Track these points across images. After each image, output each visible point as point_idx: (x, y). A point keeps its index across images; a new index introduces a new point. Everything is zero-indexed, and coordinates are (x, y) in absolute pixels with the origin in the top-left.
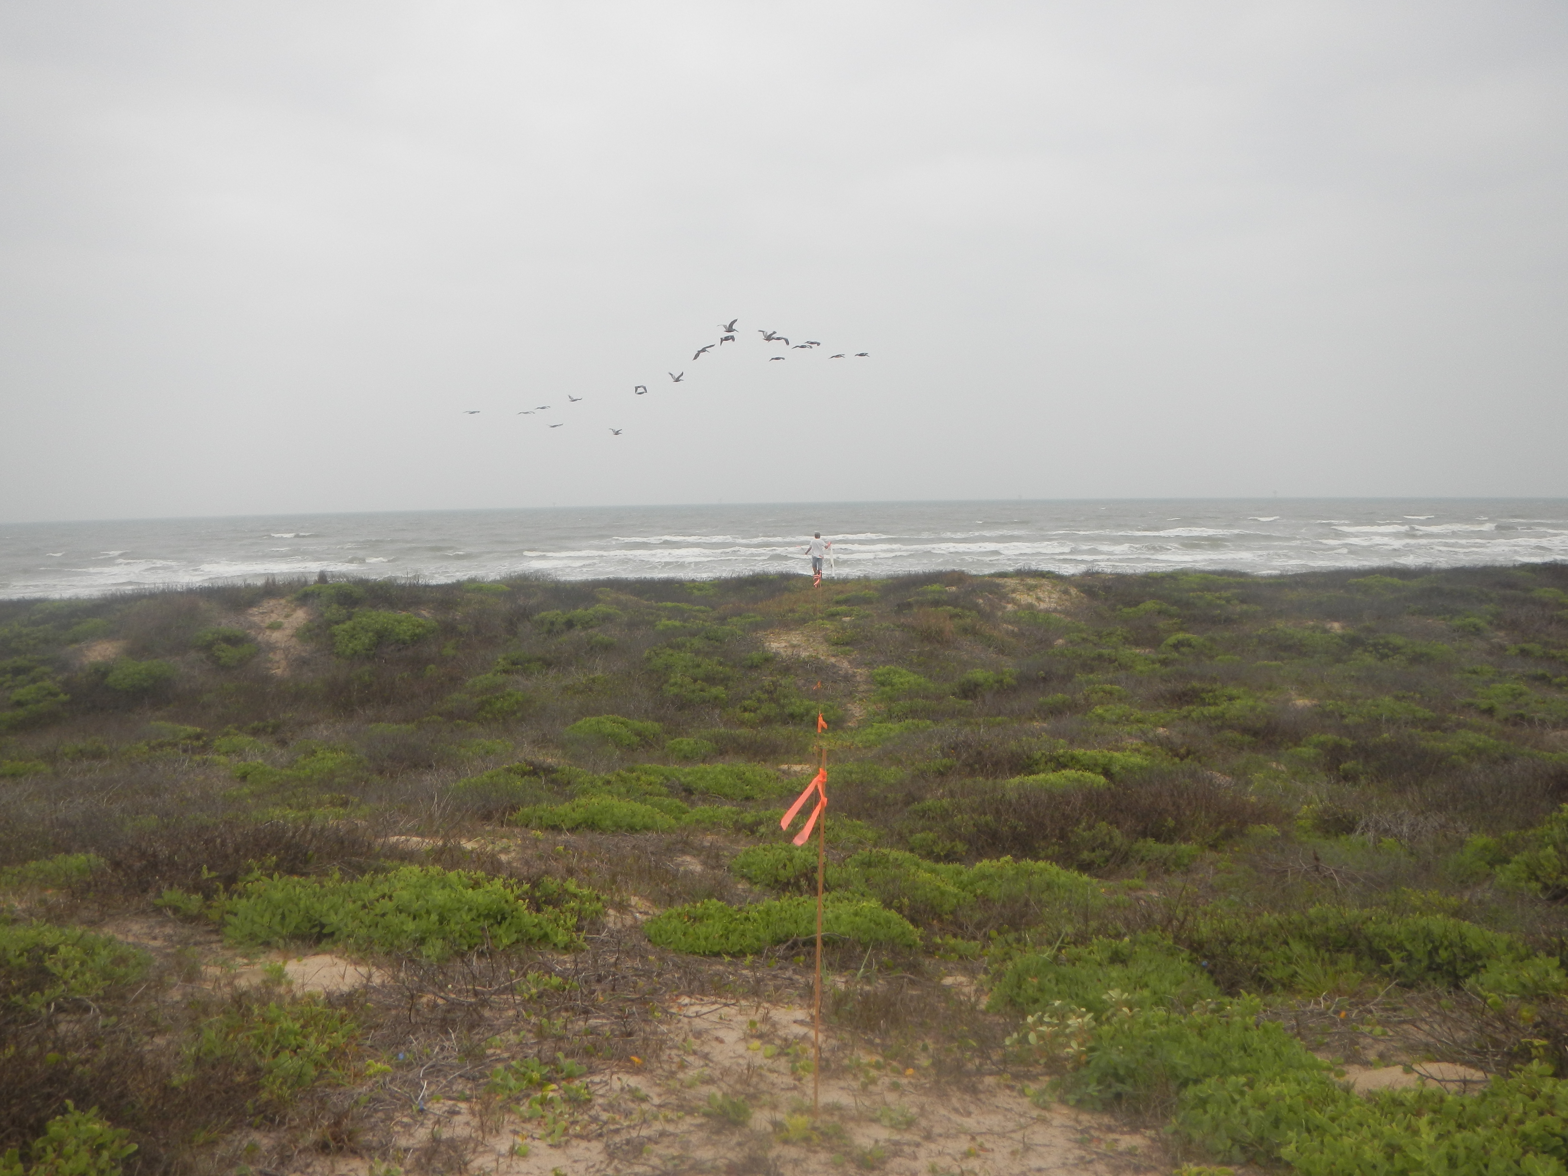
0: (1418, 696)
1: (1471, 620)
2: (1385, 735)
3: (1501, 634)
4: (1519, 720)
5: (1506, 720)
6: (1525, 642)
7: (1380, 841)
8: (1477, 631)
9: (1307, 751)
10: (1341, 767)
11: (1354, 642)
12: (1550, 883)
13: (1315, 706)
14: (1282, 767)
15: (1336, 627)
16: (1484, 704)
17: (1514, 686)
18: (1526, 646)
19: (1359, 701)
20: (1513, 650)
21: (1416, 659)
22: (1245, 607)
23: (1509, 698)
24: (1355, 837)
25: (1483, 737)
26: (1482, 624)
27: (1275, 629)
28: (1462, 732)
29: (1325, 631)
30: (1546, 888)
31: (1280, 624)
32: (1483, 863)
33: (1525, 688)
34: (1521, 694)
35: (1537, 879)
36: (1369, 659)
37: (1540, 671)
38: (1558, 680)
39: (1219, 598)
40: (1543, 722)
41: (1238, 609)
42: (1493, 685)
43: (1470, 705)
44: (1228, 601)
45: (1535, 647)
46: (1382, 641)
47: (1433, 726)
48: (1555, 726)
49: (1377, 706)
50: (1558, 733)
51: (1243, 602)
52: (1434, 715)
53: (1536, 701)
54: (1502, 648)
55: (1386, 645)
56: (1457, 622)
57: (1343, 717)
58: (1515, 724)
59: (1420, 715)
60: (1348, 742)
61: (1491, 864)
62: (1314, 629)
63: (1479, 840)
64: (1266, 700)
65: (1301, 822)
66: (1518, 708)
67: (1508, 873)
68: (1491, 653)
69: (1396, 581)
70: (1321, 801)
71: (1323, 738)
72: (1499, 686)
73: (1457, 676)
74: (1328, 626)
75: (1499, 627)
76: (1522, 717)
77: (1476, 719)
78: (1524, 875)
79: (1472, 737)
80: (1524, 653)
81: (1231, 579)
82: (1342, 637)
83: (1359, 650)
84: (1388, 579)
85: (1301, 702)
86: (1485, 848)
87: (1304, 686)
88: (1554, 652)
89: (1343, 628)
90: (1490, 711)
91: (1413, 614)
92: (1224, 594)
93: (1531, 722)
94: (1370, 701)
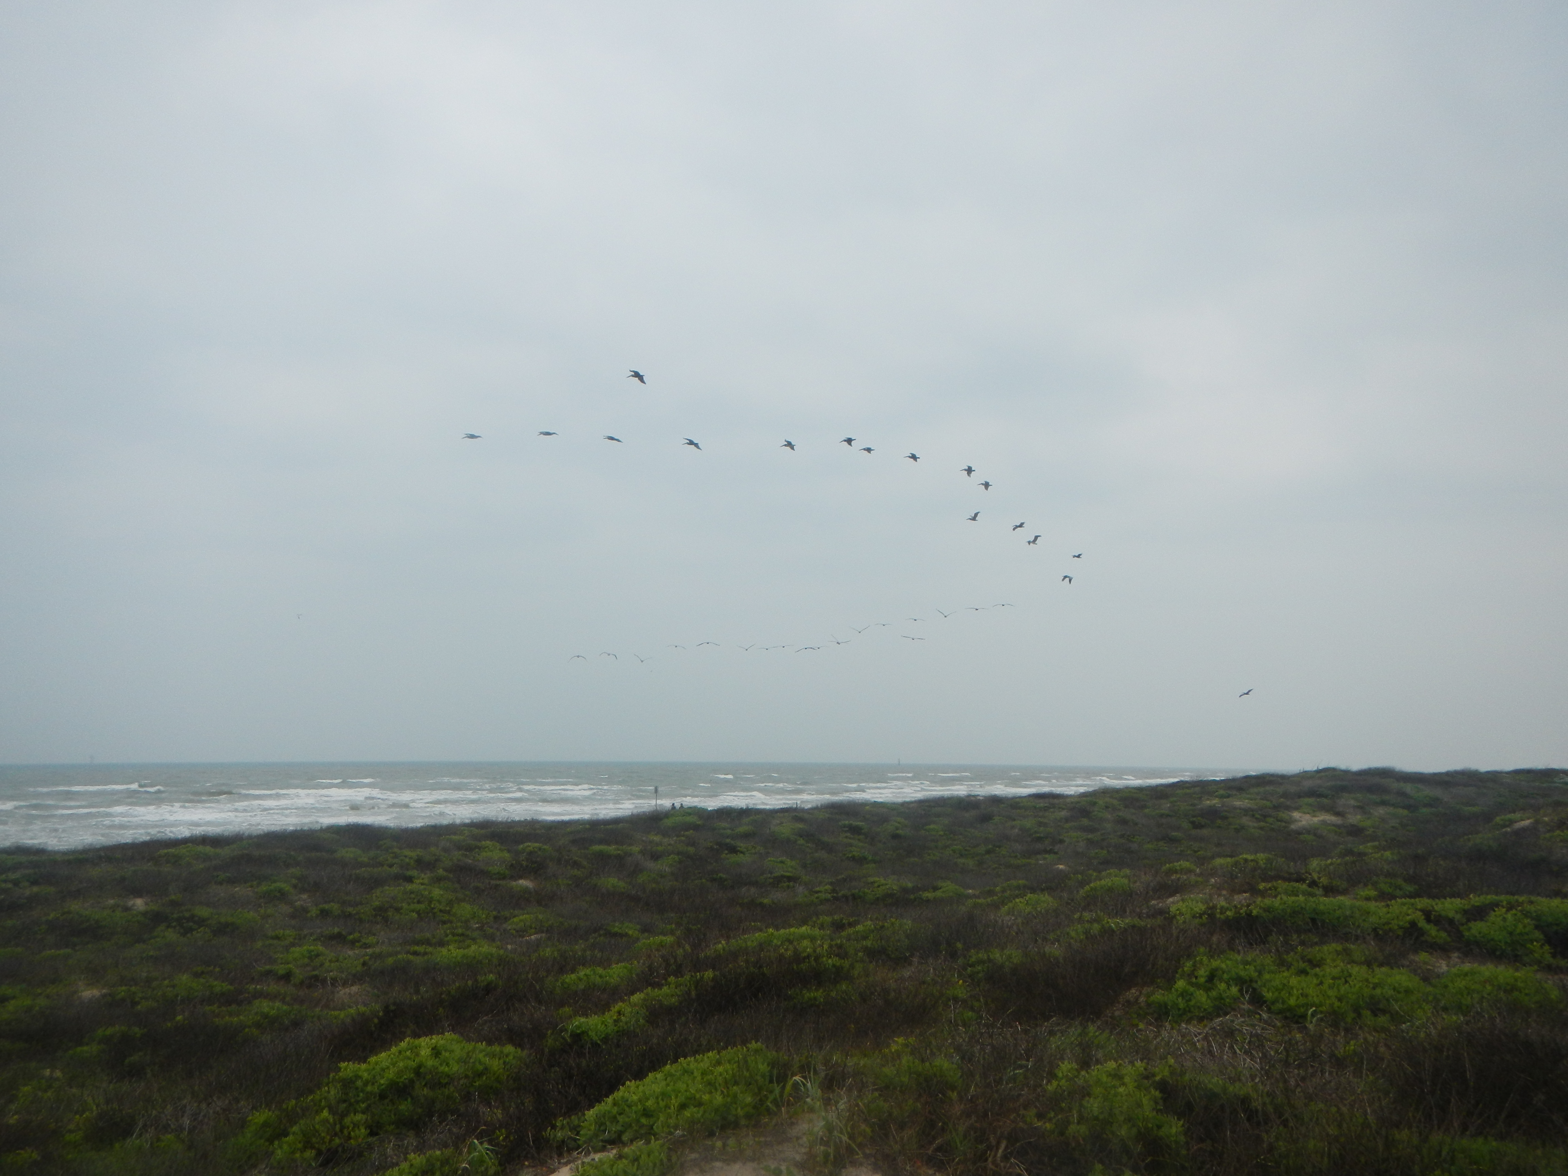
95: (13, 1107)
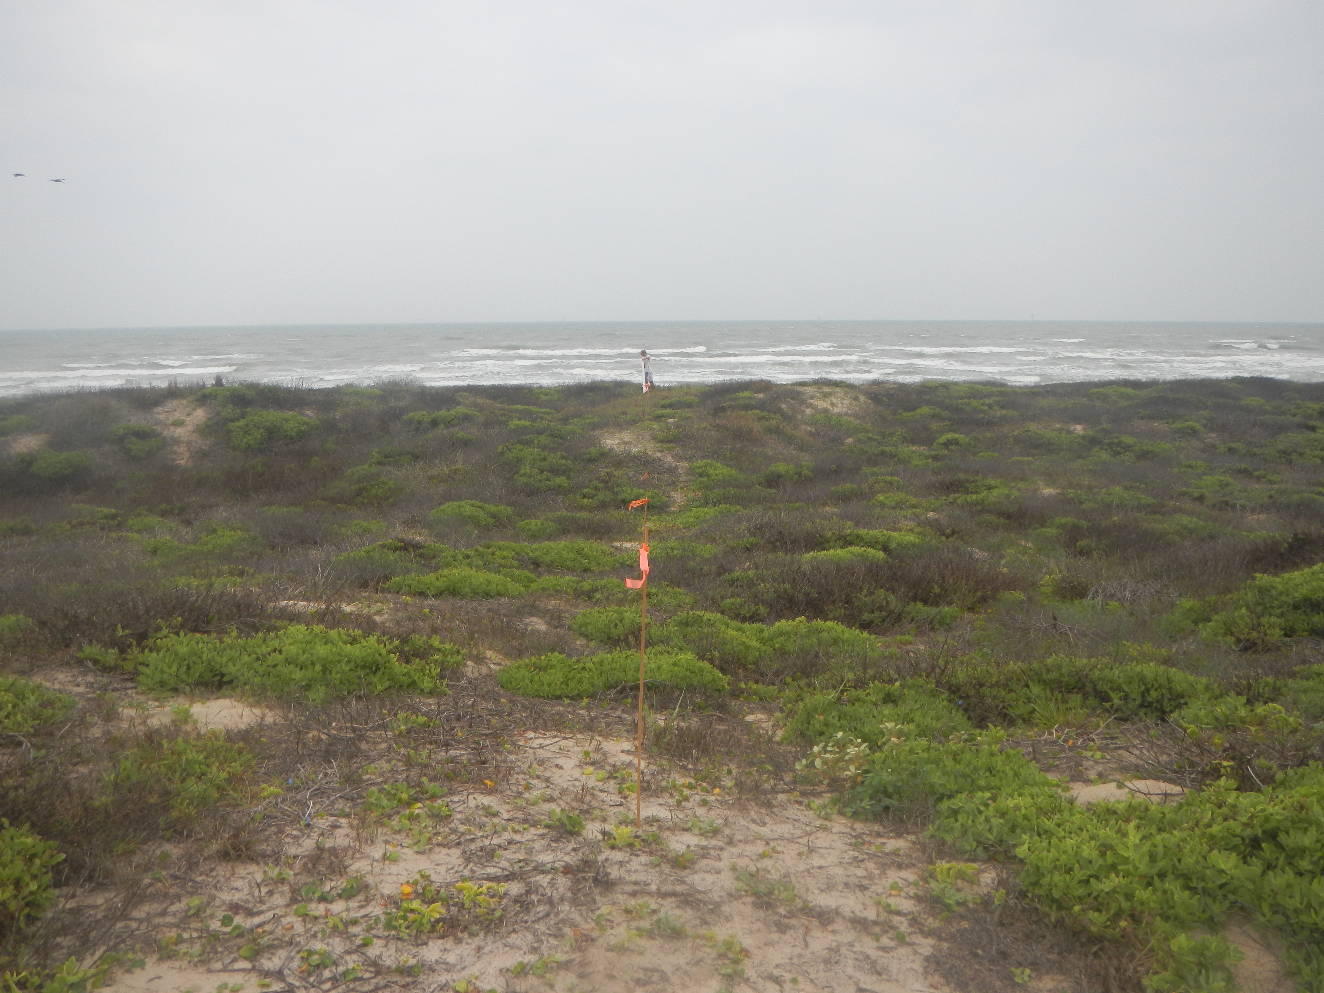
0: (1143, 486)
1: (1190, 423)
2: (1115, 518)
3: (1214, 435)
4: (1224, 506)
5: (1214, 505)
6: (1233, 442)
7: (1107, 604)
8: (1194, 433)
9: (1051, 531)
10: (1078, 544)
11: (1093, 441)
12: (1242, 637)
13: (1059, 494)
14: (1030, 545)
15: (1079, 429)
16: (1196, 493)
17: (1222, 478)
18: (1233, 445)
19: (1096, 490)
20: (1222, 448)
21: (1144, 455)
22: (1004, 412)
23: (1217, 488)
24: (1087, 601)
25: (1194, 519)
26: (1198, 426)
27: (1028, 431)
28: (1178, 516)
29: (1069, 432)
30: (1239, 641)
31: (1032, 427)
32: (1189, 621)
33: (1230, 480)
34: (1227, 485)
35: (1232, 634)
36: (1104, 456)
37: (1243, 466)
38: (1257, 473)
39: (983, 404)
40: (1243, 508)
41: (999, 413)
42: (1204, 477)
43: (1185, 494)
44: (990, 406)
45: (1241, 446)
46: (1116, 441)
47: (1154, 510)
48: (1253, 511)
49: (1110, 494)
50: (1255, 517)
51: (1002, 407)
52: (1156, 502)
53: (1239, 491)
54: (1214, 447)
55: (1119, 444)
56: (1178, 425)
57: (1081, 503)
58: (1221, 509)
59: (1144, 501)
60: (1084, 524)
61: (1196, 622)
62: (1060, 430)
63: (1187, 603)
64: (1019, 490)
65: (1043, 589)
66: (1224, 496)
67: (1208, 630)
68: (1204, 451)
69: (1130, 391)
70: (1060, 572)
71: (1064, 521)
72: (1209, 478)
73: (1176, 470)
74: (1072, 428)
75: (1212, 430)
76: (1227, 503)
77: (1189, 505)
78: (1222, 631)
79: (1185, 520)
80: (1231, 451)
81: (994, 389)
82: (1083, 437)
83: (1097, 448)
84: (1123, 389)
85: (1048, 491)
86: (1191, 609)
87: (1050, 478)
88: (1255, 450)
89: (1084, 430)
90: (1201, 499)
91: (1142, 418)
92: (987, 401)
93: (1234, 507)
94: (1104, 490)
95: (1003, 562)
